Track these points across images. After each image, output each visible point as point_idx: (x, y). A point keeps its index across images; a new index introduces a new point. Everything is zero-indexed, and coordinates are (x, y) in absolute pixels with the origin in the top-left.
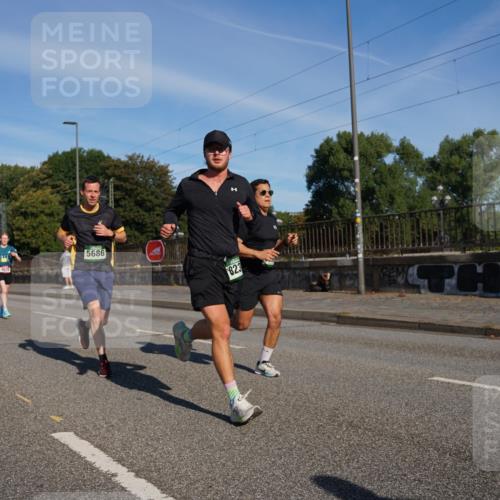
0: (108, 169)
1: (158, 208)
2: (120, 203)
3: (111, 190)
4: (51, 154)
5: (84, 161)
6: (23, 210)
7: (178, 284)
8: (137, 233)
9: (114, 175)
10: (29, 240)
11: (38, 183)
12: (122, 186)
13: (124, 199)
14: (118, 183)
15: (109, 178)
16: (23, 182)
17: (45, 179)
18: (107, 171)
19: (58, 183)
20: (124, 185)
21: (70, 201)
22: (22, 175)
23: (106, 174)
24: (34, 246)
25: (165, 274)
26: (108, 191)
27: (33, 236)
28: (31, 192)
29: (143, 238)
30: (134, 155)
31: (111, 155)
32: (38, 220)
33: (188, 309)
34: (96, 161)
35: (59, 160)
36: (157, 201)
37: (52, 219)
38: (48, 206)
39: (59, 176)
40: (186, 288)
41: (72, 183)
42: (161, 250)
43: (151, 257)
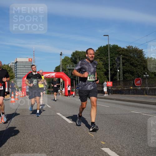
0: (120, 52)
1: (138, 66)
2: (125, 64)
3: (121, 59)
4: (99, 47)
5: (111, 49)
7: (147, 95)
8: (131, 75)
9: (122, 54)
12: (125, 58)
13: (126, 62)
14: (123, 57)
15: (120, 55)
17: (97, 56)
19: (101, 57)
20: (126, 58)
21: (106, 64)
23: (119, 54)
25: (142, 90)
26: (120, 60)
29: (133, 77)
30: (129, 46)
31: (121, 47)
33: (151, 104)
34: (115, 49)
35: (102, 49)
36: (139, 63)
37: (100, 70)
38: (98, 65)
39: (102, 55)
40: (150, 96)
41: (107, 57)
42: (140, 81)
43: (136, 84)
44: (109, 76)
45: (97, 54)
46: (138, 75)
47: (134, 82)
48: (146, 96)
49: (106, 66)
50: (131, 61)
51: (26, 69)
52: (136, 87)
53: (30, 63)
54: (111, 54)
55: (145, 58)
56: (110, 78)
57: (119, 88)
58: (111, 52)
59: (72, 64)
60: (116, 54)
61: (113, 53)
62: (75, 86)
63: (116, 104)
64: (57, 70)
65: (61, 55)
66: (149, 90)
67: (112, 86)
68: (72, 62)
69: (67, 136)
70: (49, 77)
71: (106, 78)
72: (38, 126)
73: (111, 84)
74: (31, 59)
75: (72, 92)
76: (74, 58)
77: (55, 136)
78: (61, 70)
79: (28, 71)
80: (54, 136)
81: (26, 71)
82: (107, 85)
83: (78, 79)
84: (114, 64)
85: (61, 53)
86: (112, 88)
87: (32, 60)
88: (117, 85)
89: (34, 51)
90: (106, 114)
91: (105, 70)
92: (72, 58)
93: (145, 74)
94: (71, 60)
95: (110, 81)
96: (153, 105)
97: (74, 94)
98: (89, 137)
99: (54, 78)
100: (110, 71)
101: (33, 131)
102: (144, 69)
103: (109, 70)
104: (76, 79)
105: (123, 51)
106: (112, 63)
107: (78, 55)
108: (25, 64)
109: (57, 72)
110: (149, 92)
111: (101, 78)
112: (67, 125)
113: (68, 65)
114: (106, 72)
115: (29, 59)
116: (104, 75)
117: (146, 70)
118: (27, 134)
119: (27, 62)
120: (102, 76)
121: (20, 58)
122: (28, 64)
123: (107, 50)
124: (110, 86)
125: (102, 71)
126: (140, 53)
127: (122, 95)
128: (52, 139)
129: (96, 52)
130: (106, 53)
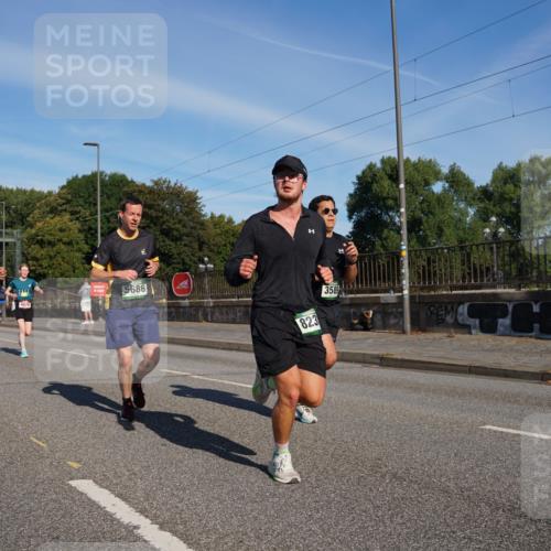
1: (185, 238)
4: (70, 178)
5: (107, 185)
6: (40, 238)
7: (207, 320)
11: (56, 208)
13: (149, 227)
16: (39, 208)
17: (64, 204)
19: (77, 209)
20: (150, 212)
21: (90, 228)
22: (39, 200)
25: (192, 309)
27: (49, 266)
28: (48, 219)
29: (169, 270)
30: (160, 179)
31: (135, 180)
32: (55, 249)
33: (218, 348)
34: (118, 186)
35: (79, 184)
36: (185, 231)
37: (70, 248)
38: (66, 233)
39: (78, 202)
40: (216, 325)
41: (93, 210)
42: (189, 283)
43: (177, 290)
46: (184, 263)
47: (170, 283)
48: (204, 324)
49: (89, 236)
50: (164, 222)
52: (177, 298)
54: (107, 201)
55: (204, 216)
61: (113, 199)
66: (214, 307)
91: (86, 248)
93: (203, 262)
96: (224, 349)
102: (200, 249)
105: (140, 192)
106: (109, 228)
107: (5, 199)
110: (213, 313)
114: (88, 253)
117: (206, 251)
120: (77, 265)
123: (93, 187)
125: (80, 250)
126: (189, 201)
129: (59, 193)
130: (89, 196)
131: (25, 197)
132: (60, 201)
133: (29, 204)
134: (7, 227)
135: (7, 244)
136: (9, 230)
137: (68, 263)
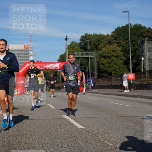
0: (144, 33)
3: (146, 43)
4: (117, 28)
5: (133, 30)
6: (104, 55)
9: (147, 36)
10: (107, 69)
11: (111, 42)
15: (145, 37)
16: (103, 42)
17: (114, 40)
18: (144, 34)
21: (126, 50)
22: (103, 38)
23: (143, 36)
24: (109, 71)
27: (109, 67)
28: (107, 46)
32: (111, 59)
34: (138, 30)
35: (120, 30)
37: (117, 59)
38: (115, 52)
39: (120, 38)
41: (127, 41)
44: (130, 65)
45: (113, 37)
49: (126, 53)
51: (21, 58)
53: (26, 51)
54: (133, 37)
56: (131, 69)
57: (144, 81)
58: (133, 34)
59: (81, 51)
60: (139, 36)
61: (135, 36)
62: (86, 80)
63: (141, 102)
64: (62, 59)
65: (66, 39)
67: (134, 79)
68: (81, 48)
69: (77, 146)
70: (51, 68)
71: (127, 68)
72: (39, 133)
73: (133, 77)
74: (28, 45)
75: (82, 88)
76: (84, 43)
77: (62, 146)
78: (66, 60)
79: (24, 62)
80: (60, 146)
81: (22, 62)
82: (127, 77)
83: (89, 70)
84: (137, 49)
85: (67, 37)
86: (135, 82)
87: (29, 47)
88: (141, 77)
89: (31, 36)
90: (127, 116)
91: (124, 58)
92: (81, 43)
94: (79, 46)
95: (131, 73)
97: (84, 91)
98: (105, 147)
99: (57, 70)
100: (132, 59)
101: (33, 140)
103: (129, 58)
104: (87, 71)
105: (148, 31)
106: (134, 49)
107: (89, 39)
108: (19, 52)
109: (61, 62)
111: (119, 69)
112: (76, 131)
113: (76, 53)
114: (125, 60)
115: (25, 46)
116: (124, 64)
118: (25, 144)
119: (21, 50)
120: (121, 66)
121: (13, 44)
122: (23, 52)
123: (127, 31)
124: (132, 79)
125: (121, 59)
127: (149, 91)
128: (58, 150)
129: (112, 35)
130: (125, 35)
131: (97, 38)
132: (112, 38)
133: (99, 41)
134: (90, 51)
135: (91, 58)
136: (91, 52)
137: (116, 65)
